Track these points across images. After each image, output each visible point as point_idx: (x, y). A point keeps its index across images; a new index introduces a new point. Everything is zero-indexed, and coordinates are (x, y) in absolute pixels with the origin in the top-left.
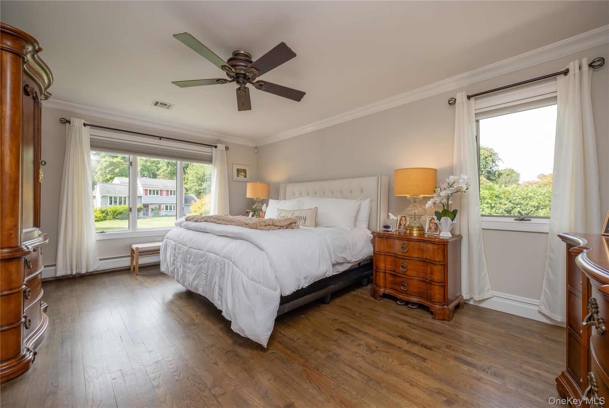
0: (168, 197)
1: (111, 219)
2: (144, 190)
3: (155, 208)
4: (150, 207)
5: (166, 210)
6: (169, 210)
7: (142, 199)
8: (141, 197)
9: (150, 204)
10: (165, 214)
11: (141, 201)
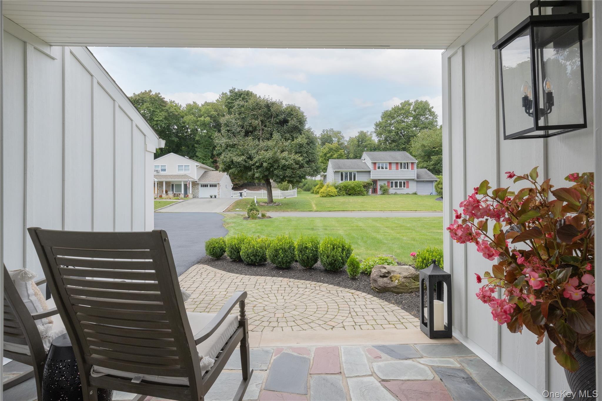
0: (398, 171)
1: (344, 195)
2: (373, 164)
3: (383, 185)
4: (379, 183)
5: (395, 187)
6: (398, 188)
7: (370, 174)
8: (370, 172)
9: (379, 180)
10: (395, 192)
11: (370, 177)
